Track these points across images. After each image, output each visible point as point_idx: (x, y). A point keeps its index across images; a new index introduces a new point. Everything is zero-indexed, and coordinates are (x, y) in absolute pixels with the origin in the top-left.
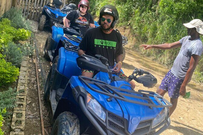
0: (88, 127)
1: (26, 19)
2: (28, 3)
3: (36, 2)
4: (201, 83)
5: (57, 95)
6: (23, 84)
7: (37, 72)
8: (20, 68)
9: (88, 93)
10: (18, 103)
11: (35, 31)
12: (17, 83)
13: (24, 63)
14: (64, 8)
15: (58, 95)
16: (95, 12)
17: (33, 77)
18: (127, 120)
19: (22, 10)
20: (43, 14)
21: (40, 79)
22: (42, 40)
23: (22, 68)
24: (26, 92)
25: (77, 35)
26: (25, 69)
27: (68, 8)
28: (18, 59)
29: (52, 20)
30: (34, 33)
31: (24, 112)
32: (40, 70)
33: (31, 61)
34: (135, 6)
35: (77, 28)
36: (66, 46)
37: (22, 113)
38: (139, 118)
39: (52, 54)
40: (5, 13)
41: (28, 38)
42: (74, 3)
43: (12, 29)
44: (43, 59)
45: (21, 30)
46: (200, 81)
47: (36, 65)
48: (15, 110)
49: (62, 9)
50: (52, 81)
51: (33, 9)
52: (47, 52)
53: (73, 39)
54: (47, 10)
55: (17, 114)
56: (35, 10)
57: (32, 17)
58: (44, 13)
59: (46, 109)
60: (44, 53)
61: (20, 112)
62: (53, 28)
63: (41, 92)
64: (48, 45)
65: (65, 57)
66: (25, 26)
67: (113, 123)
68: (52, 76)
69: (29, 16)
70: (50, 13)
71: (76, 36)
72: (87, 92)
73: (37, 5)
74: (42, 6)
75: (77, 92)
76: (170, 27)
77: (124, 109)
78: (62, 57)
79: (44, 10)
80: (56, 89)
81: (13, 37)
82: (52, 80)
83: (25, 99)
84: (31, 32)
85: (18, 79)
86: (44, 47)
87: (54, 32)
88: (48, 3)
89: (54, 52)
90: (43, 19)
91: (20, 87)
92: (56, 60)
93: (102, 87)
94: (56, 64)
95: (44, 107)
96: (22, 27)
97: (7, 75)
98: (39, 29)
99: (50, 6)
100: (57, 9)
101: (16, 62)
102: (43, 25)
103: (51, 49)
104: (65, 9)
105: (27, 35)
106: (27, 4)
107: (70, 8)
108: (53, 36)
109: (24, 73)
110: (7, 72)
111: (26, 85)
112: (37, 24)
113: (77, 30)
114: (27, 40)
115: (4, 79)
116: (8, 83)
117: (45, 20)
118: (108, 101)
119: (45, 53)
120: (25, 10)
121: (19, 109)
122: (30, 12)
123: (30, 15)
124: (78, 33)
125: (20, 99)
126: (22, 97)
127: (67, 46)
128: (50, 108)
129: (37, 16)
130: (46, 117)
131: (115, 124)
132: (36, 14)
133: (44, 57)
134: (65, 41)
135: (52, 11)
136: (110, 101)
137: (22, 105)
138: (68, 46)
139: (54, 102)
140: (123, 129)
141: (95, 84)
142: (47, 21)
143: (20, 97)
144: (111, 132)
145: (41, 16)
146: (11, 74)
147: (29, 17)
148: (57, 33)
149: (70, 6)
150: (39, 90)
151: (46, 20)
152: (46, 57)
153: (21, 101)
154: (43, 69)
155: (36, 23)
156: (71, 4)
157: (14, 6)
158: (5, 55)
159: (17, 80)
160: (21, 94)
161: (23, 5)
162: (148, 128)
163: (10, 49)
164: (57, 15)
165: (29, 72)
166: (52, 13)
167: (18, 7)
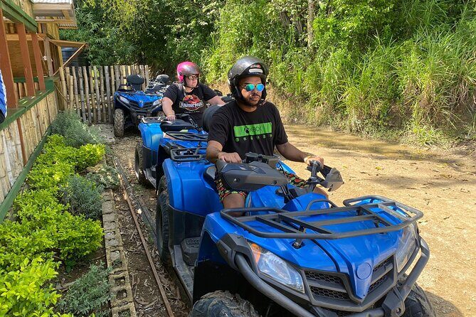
0: (270, 307)
1: (90, 125)
2: (85, 97)
3: (98, 91)
4: (429, 146)
5: (184, 254)
6: (115, 248)
7: (134, 216)
8: (101, 218)
9: (252, 242)
10: (116, 289)
11: (110, 141)
12: (104, 249)
13: (107, 207)
14: (149, 87)
15: (187, 254)
16: (204, 78)
17: (130, 228)
18: (346, 274)
19: (79, 112)
20: (116, 108)
21: (143, 227)
22: (127, 154)
23: (105, 218)
24: (126, 262)
25: (188, 128)
26: (111, 217)
27: (155, 84)
28: (93, 203)
29: (135, 114)
30: (110, 145)
31: (133, 304)
32: (140, 211)
33: (118, 199)
34: (269, 48)
35: (184, 115)
36: (173, 154)
37: (128, 309)
38: (369, 261)
39: (153, 175)
40: (50, 126)
41: (101, 158)
42: (163, 73)
43: (69, 151)
44: (139, 187)
45: (87, 148)
46: (427, 143)
47: (129, 203)
48: (114, 307)
49: (145, 89)
50: (167, 228)
51: (96, 104)
52: (143, 172)
53: (182, 138)
54: (121, 98)
55: (119, 313)
56: (101, 104)
57: (100, 119)
58: (118, 105)
59: (172, 285)
60: (138, 176)
61: (125, 307)
62: (140, 127)
63: (153, 253)
64: (141, 161)
65: (178, 178)
66: (91, 138)
67: (321, 289)
68: (165, 217)
69: (92, 118)
70: (127, 102)
71: (186, 131)
72: (248, 241)
73: (103, 96)
74: (111, 94)
75: (229, 250)
76: (343, 65)
77: (334, 254)
78: (172, 179)
79: (116, 100)
80: (179, 243)
81: (74, 164)
82: (167, 225)
83: (127, 277)
84: (104, 146)
85: (104, 240)
86: (134, 166)
87: (144, 134)
88: (120, 86)
89: (154, 169)
90: (119, 116)
91: (112, 256)
92: (162, 185)
93: (274, 220)
94: (164, 192)
95: (166, 281)
96: (86, 141)
97: (82, 241)
98: (116, 135)
99: (124, 90)
100: (138, 92)
101: (91, 208)
102: (121, 126)
103: (147, 166)
104: (152, 87)
105: (99, 153)
106: (83, 99)
107: (160, 84)
108: (144, 142)
109: (113, 226)
110: (80, 235)
111: (121, 248)
112: (111, 128)
113: (186, 119)
114: (100, 162)
115: (76, 250)
116: (87, 254)
117: (122, 117)
118: (296, 247)
119: (140, 174)
120: (83, 110)
121: (120, 301)
122: (92, 111)
123: (95, 117)
124: (187, 124)
125: (116, 279)
126: (121, 275)
127: (176, 155)
128: (178, 280)
129: (107, 114)
130: (176, 300)
131: (326, 291)
132: (104, 112)
133: (140, 183)
134: (169, 145)
135: (131, 98)
136: (300, 247)
137: (125, 291)
138: (177, 153)
139: (184, 270)
140: (344, 294)
141: (258, 219)
142: (127, 117)
143: (116, 276)
144: (323, 308)
145: (113, 112)
146: (88, 237)
147: (94, 121)
148: (152, 134)
149: (158, 80)
150: (147, 249)
151: (125, 117)
152: (143, 182)
153: (121, 284)
154: (144, 207)
155: (109, 126)
156: (159, 77)
157: (64, 109)
158: (68, 204)
159: (103, 243)
160: (117, 270)
161: (77, 103)
162: (390, 274)
163: (75, 189)
164: (142, 102)
165: (120, 220)
166: (131, 101)
167: (71, 109)
